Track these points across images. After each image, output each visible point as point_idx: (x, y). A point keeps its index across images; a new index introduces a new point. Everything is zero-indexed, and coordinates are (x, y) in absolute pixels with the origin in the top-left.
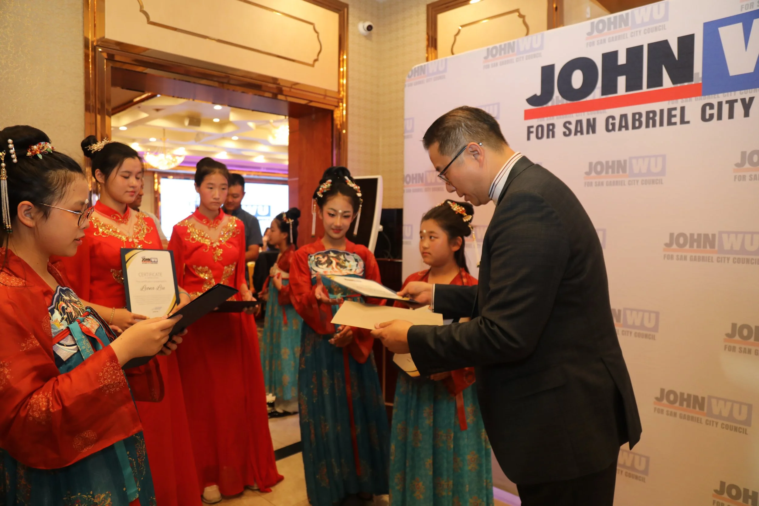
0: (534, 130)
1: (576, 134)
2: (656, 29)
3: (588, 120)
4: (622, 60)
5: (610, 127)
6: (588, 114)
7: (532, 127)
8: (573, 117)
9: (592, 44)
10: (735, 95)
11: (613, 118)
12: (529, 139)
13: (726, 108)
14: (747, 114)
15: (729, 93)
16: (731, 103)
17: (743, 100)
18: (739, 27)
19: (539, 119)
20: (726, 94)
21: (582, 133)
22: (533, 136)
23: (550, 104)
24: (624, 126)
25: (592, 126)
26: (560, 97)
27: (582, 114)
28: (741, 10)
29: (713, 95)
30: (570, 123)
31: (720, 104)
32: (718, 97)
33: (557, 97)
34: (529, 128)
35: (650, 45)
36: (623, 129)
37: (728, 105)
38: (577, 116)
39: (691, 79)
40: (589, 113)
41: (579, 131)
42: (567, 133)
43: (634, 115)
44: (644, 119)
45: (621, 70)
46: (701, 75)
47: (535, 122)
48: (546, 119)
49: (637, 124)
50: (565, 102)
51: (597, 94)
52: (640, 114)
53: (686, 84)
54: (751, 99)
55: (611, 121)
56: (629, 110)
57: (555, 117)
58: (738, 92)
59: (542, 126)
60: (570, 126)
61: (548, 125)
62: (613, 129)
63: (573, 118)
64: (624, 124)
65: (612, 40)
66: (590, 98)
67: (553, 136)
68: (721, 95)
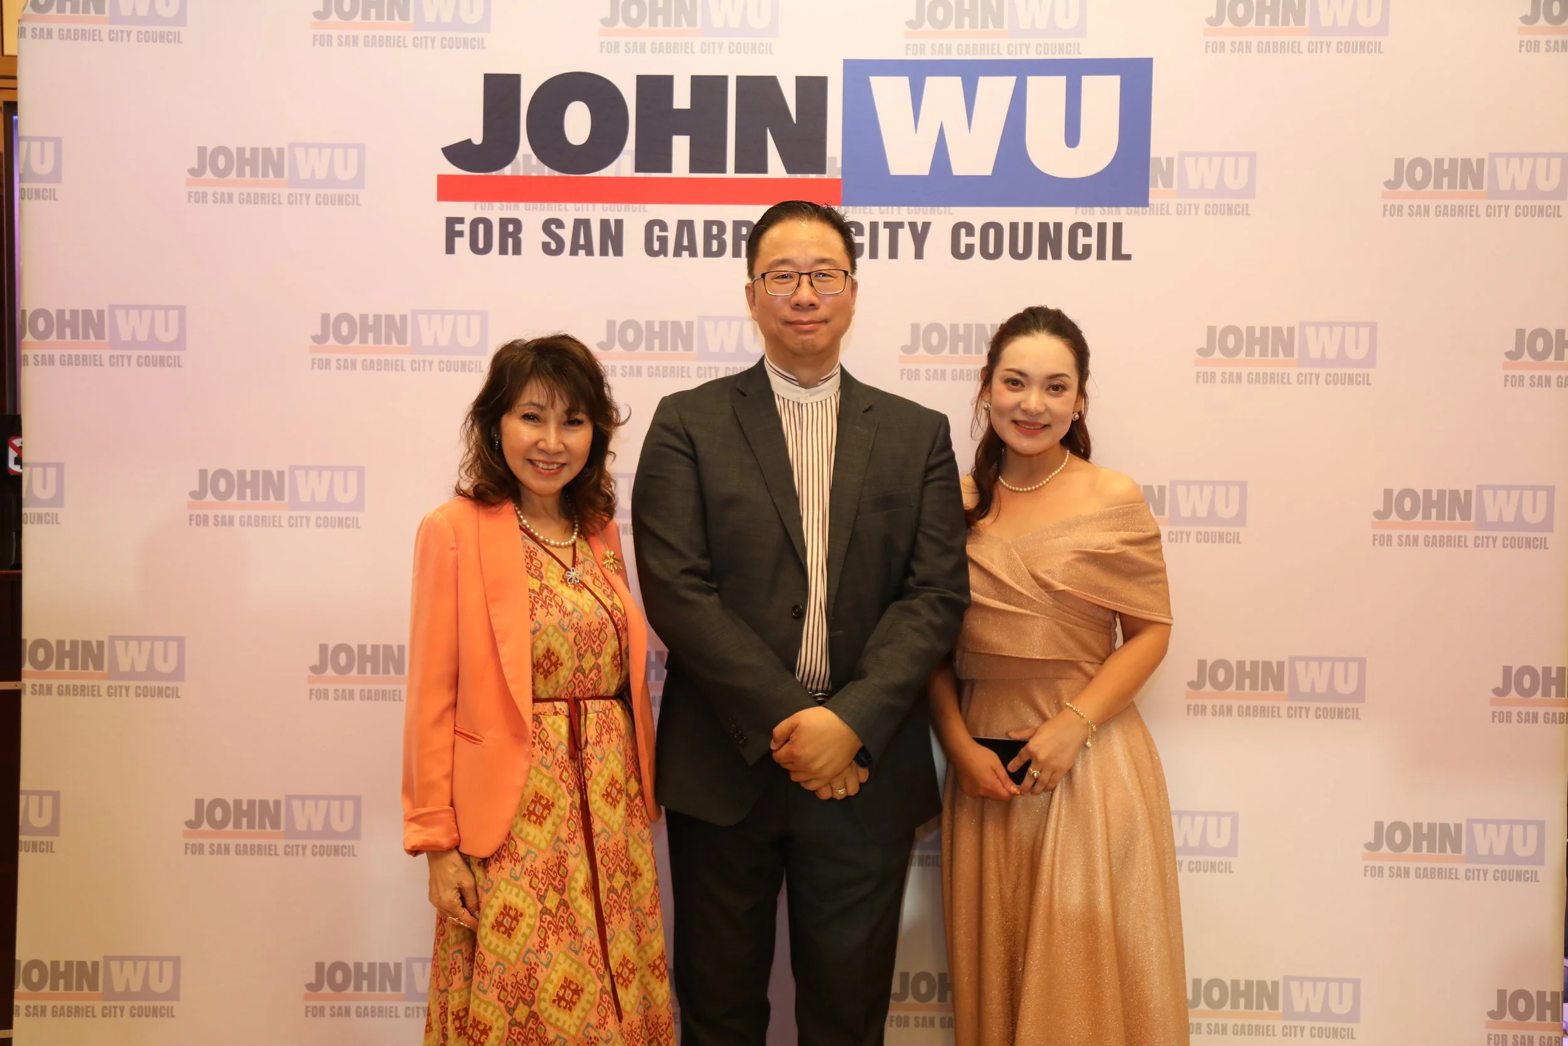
0: (465, 228)
1: (574, 252)
2: (754, 48)
3: (605, 223)
4: (682, 99)
5: (656, 246)
6: (604, 210)
7: (461, 220)
8: (566, 210)
9: (614, 48)
10: (899, 213)
11: (663, 226)
12: (450, 249)
13: (884, 235)
14: (919, 254)
15: (890, 208)
16: (894, 227)
17: (913, 225)
18: (903, 83)
19: (479, 204)
20: (884, 208)
21: (590, 252)
22: (462, 244)
23: (507, 171)
24: (685, 246)
25: (613, 238)
26: (534, 159)
27: (591, 205)
28: (907, 54)
29: (862, 208)
30: (560, 224)
31: (874, 226)
32: (871, 213)
33: (525, 157)
34: (451, 222)
35: (740, 80)
36: (685, 254)
37: (887, 231)
38: (577, 210)
39: (822, 169)
40: (607, 206)
41: (581, 245)
42: (553, 246)
43: (708, 224)
44: (728, 237)
45: (681, 122)
46: (839, 164)
47: (468, 210)
48: (496, 205)
49: (715, 246)
50: (547, 171)
51: (624, 165)
52: (721, 226)
53: (812, 176)
54: (926, 225)
55: (657, 231)
56: (699, 214)
57: (522, 205)
58: (904, 209)
59: (487, 223)
60: (559, 231)
61: (504, 222)
62: (663, 251)
63: (568, 213)
64: (685, 243)
65: (658, 49)
66: (608, 172)
67: (517, 251)
68: (875, 209)
